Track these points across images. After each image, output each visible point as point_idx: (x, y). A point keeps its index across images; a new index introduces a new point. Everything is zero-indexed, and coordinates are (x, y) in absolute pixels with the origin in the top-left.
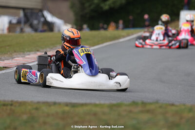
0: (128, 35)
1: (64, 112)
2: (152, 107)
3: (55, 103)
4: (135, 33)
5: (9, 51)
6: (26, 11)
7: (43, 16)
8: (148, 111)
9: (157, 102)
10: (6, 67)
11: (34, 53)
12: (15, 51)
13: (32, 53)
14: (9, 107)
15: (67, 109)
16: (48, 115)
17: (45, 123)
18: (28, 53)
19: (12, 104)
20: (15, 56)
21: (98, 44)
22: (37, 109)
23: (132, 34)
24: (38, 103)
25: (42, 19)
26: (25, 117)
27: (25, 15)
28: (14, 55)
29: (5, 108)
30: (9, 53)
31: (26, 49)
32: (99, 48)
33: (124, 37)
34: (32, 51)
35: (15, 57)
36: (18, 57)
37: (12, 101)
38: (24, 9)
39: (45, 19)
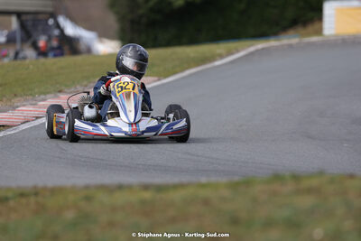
0: (230, 53)
1: (143, 202)
2: (314, 182)
3: (120, 187)
4: (243, 49)
5: (4, 96)
6: (24, 17)
7: (58, 26)
8: (310, 191)
9: (321, 173)
10: (3, 126)
11: (52, 95)
12: (15, 95)
13: (48, 96)
14: (32, 199)
15: (147, 195)
16: (114, 209)
17: (111, 224)
18: (42, 97)
19: (36, 192)
20: (19, 104)
21: (175, 73)
22: (88, 199)
23: (238, 51)
24: (87, 187)
25: (56, 32)
26: (70, 215)
27: (23, 26)
28: (16, 101)
29: (24, 201)
30: (4, 99)
31: (36, 90)
32: (177, 80)
33: (221, 57)
34: (48, 93)
35: (18, 107)
36: (24, 106)
37: (35, 187)
38: (19, 15)
39: (62, 31)
